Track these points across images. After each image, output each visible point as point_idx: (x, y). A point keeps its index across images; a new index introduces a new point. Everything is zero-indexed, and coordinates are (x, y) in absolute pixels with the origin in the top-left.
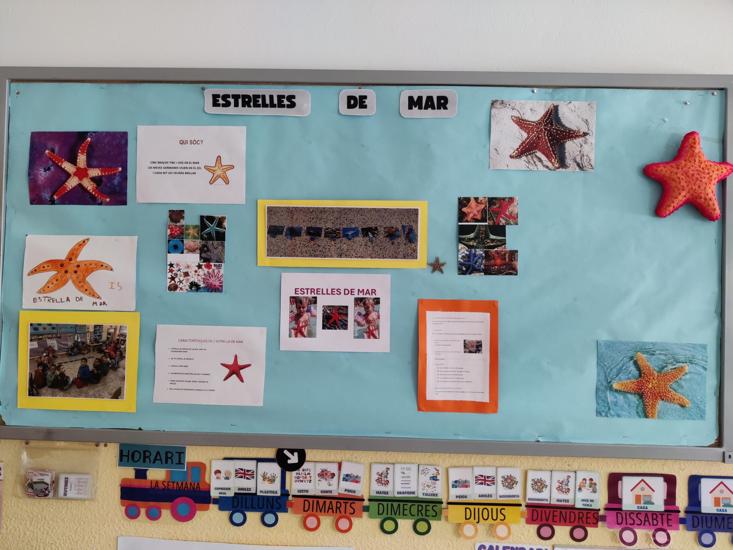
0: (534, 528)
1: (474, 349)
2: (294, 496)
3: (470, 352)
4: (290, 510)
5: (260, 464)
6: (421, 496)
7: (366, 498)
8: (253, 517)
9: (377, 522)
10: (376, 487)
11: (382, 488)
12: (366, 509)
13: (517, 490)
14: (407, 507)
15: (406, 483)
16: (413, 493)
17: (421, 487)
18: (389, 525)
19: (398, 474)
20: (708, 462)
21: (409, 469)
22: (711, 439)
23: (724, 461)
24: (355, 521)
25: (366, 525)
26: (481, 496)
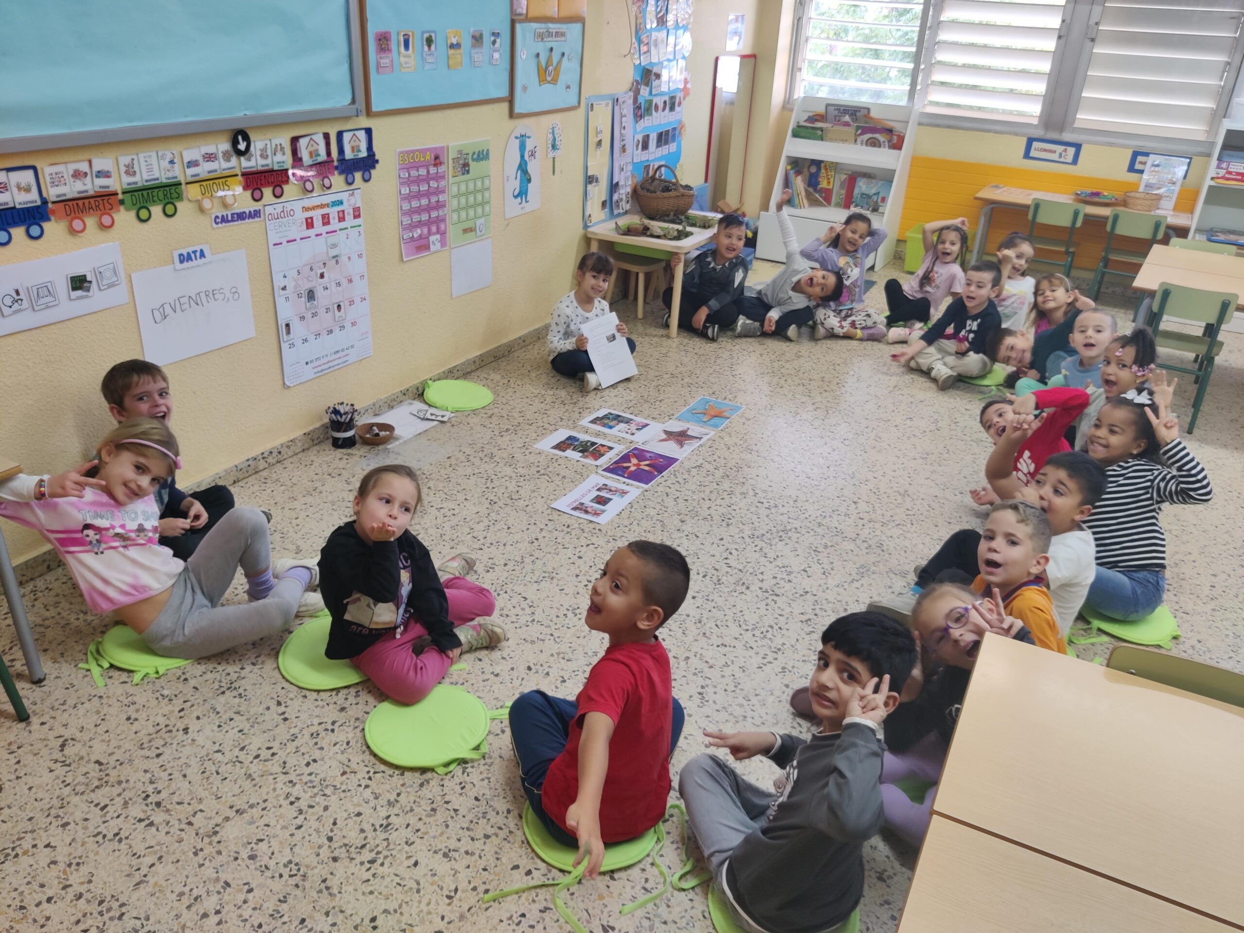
0: (249, 193)
2: (54, 202)
4: (52, 218)
5: (12, 175)
6: (164, 181)
7: (119, 192)
8: (18, 233)
9: (132, 214)
10: (127, 179)
11: (131, 179)
12: (122, 202)
13: (233, 162)
14: (155, 194)
15: (150, 170)
16: (158, 179)
17: (163, 173)
18: (144, 214)
19: (143, 164)
20: (347, 118)
21: (150, 157)
22: (348, 99)
23: (357, 116)
24: (115, 216)
25: (124, 217)
26: (210, 172)
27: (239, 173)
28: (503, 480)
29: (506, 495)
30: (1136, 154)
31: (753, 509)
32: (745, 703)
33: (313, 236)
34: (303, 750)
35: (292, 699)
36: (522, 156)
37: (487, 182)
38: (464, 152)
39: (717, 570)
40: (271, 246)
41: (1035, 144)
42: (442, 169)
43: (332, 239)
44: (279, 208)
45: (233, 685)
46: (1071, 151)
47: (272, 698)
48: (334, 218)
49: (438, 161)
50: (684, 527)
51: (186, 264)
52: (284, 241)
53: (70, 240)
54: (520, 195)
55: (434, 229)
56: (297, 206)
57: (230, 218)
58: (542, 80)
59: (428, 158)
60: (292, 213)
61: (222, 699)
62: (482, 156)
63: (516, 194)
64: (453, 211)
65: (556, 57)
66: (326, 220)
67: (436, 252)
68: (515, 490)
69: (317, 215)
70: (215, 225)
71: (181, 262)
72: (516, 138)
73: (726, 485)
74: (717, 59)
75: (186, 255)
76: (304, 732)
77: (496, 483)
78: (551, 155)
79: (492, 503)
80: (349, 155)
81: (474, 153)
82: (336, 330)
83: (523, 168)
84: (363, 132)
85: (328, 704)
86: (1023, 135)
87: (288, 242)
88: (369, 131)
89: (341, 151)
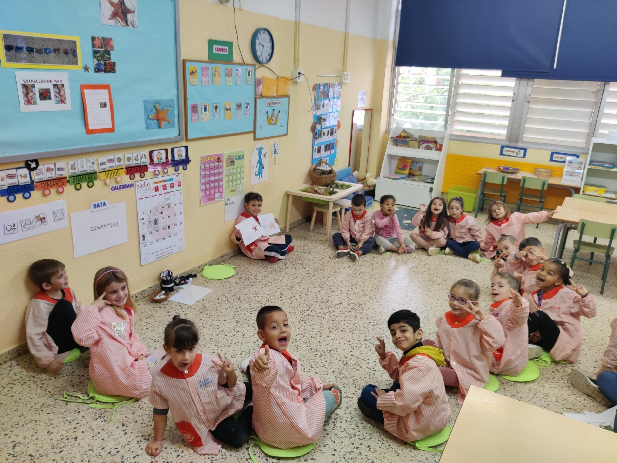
0: (128, 176)
1: (104, 106)
2: (37, 182)
3: (103, 107)
4: (36, 189)
5: (18, 170)
6: (89, 171)
7: (68, 177)
8: (19, 196)
9: (73, 187)
10: (71, 171)
11: (74, 171)
12: (68, 181)
13: (122, 163)
14: (84, 177)
15: (82, 167)
16: (86, 171)
17: (88, 168)
18: (78, 186)
19: (79, 164)
20: (176, 142)
21: (83, 161)
22: (177, 134)
23: (181, 141)
24: (65, 188)
25: (69, 188)
26: (110, 167)
27: (124, 167)
28: (243, 310)
29: (244, 318)
30: (553, 153)
31: (366, 326)
32: (356, 427)
33: (158, 195)
34: (132, 450)
35: (130, 423)
36: (260, 157)
37: (242, 169)
38: (232, 156)
39: (346, 357)
40: (138, 200)
41: (505, 149)
42: (220, 164)
43: (167, 196)
44: (142, 182)
45: (102, 415)
46: (522, 152)
47: (120, 422)
48: (168, 187)
49: (219, 160)
50: (331, 335)
51: (96, 209)
52: (144, 197)
53: (43, 199)
54: (258, 174)
55: (217, 190)
56: (151, 182)
57: (119, 188)
58: (269, 123)
59: (214, 159)
60: (148, 185)
61: (96, 422)
62: (241, 157)
63: (256, 174)
64: (226, 182)
65: (276, 113)
66: (164, 187)
67: (218, 201)
68: (249, 316)
69: (160, 185)
70: (111, 191)
71: (94, 208)
72: (257, 149)
73: (353, 313)
74: (353, 112)
75: (97, 204)
76: (134, 440)
77: (240, 312)
78: (274, 156)
79: (237, 322)
80: (177, 158)
81: (237, 156)
82: (167, 238)
83: (260, 162)
84: (184, 148)
85: (147, 426)
86: (499, 144)
87: (146, 198)
88: (186, 147)
89: (173, 156)
